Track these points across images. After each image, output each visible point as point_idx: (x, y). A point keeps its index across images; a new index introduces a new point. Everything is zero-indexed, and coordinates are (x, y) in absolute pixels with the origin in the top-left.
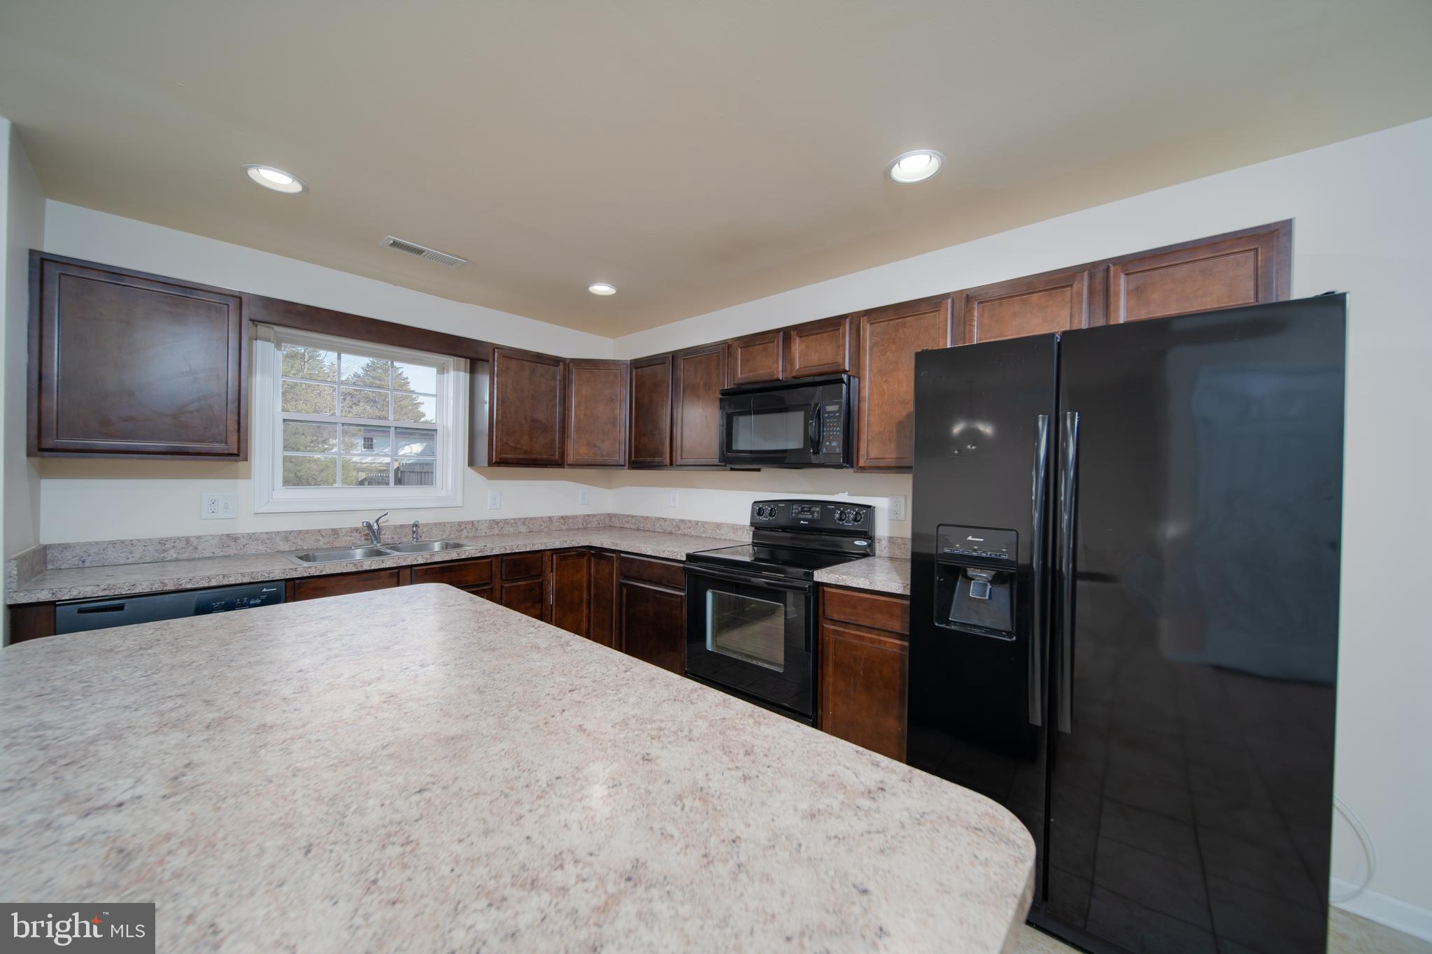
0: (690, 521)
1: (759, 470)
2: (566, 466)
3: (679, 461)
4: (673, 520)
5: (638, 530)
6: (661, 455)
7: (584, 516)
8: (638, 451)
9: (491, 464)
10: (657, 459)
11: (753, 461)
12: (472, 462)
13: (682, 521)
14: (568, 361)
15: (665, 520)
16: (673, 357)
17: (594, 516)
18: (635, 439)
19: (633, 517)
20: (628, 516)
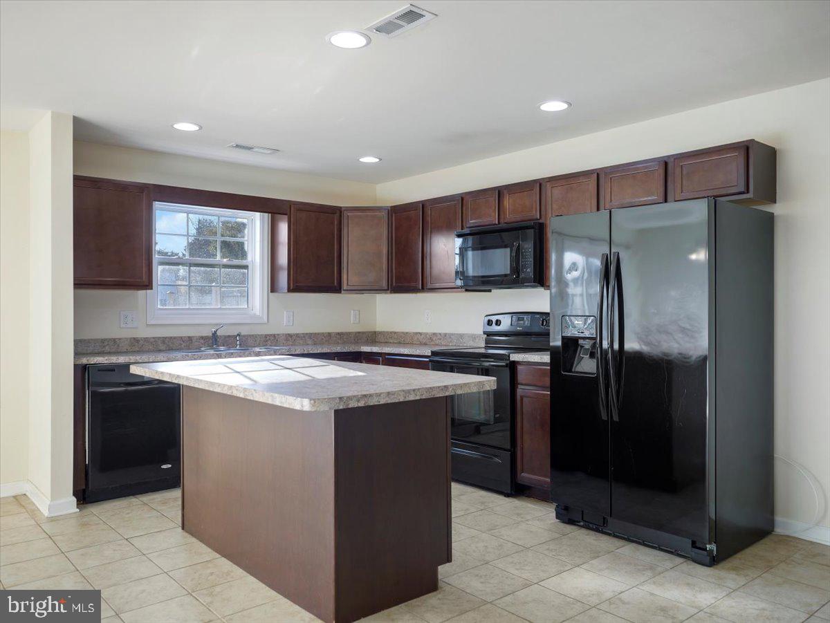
0: (440, 334)
1: (490, 291)
2: (342, 292)
3: (429, 286)
4: (427, 334)
5: (400, 343)
6: (416, 281)
7: (356, 333)
8: (398, 279)
9: (290, 290)
10: (413, 284)
11: (484, 283)
12: (273, 288)
13: (434, 334)
14: (343, 209)
15: (421, 334)
16: (423, 206)
17: (363, 333)
18: (396, 269)
19: (395, 333)
20: (391, 333)
